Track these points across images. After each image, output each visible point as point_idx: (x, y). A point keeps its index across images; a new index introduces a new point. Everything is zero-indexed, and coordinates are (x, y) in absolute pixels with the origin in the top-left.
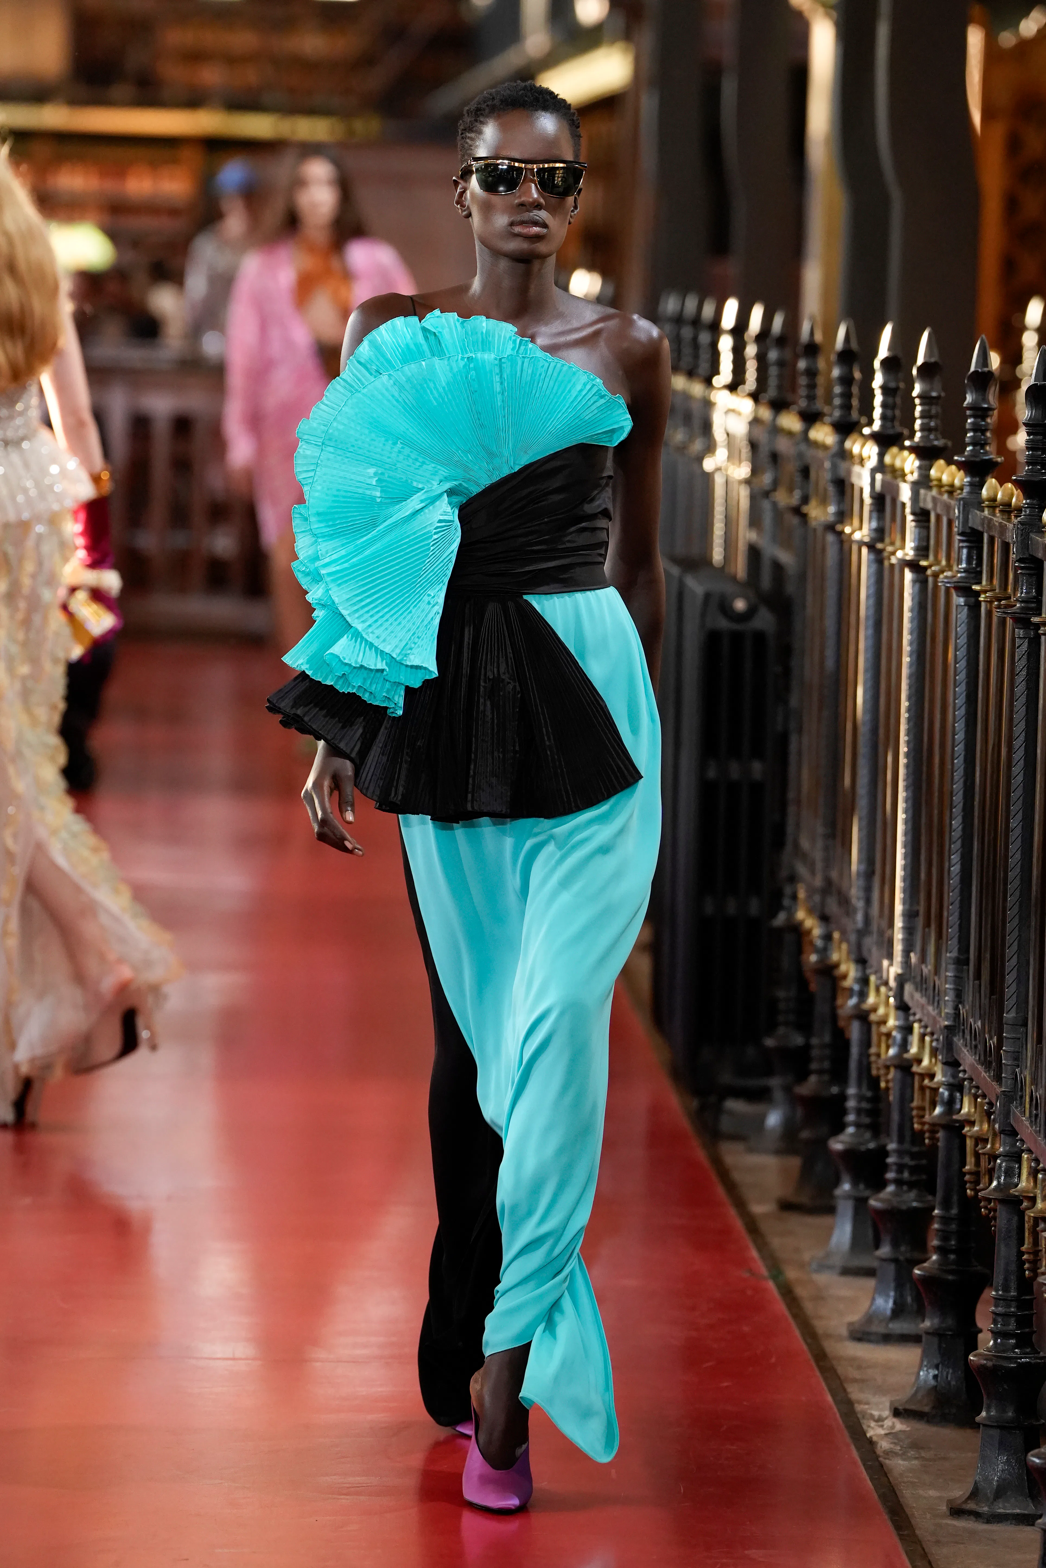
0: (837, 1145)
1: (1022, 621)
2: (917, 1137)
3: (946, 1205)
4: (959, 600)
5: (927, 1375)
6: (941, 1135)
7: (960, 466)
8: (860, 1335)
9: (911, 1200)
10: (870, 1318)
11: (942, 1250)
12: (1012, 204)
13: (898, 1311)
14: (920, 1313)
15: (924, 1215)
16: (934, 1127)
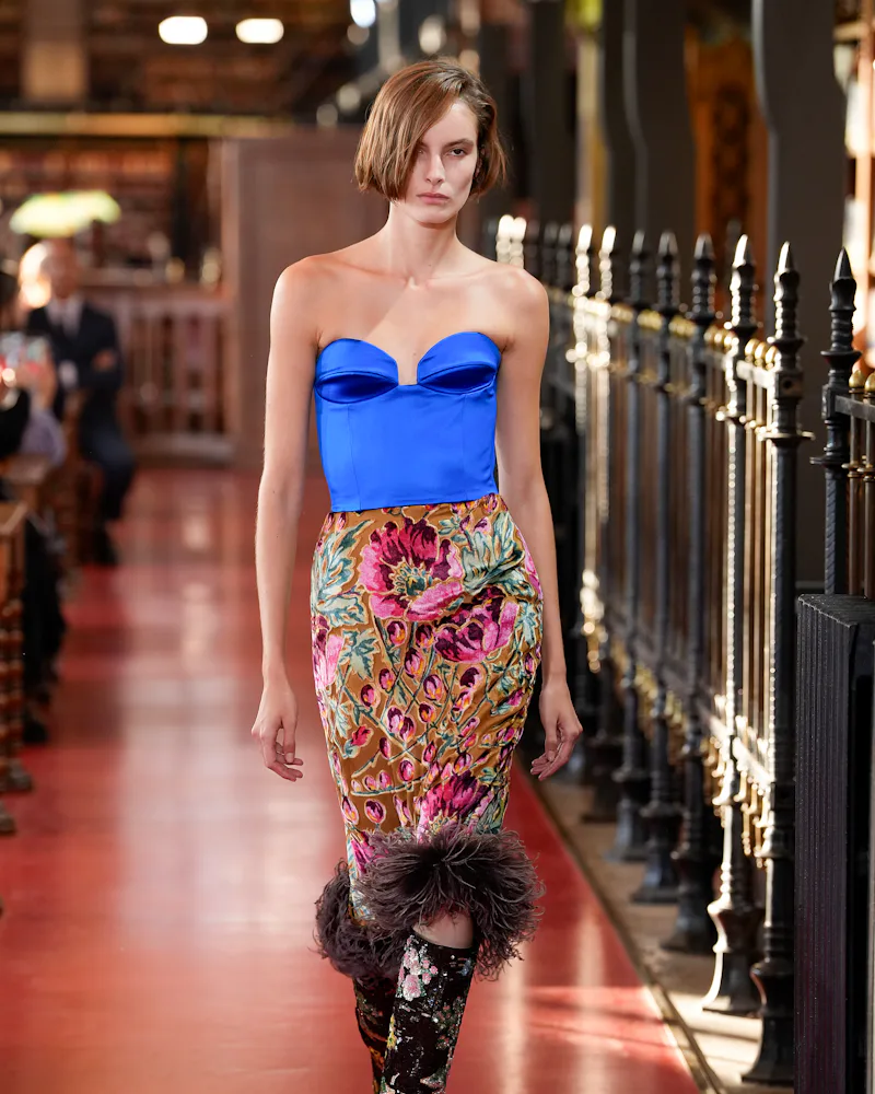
0: (620, 775)
1: (735, 420)
2: (671, 769)
3: (692, 810)
4: (693, 411)
5: (682, 923)
6: (689, 767)
7: (692, 320)
8: (639, 898)
9: (669, 810)
10: (644, 889)
11: (691, 841)
12: (716, 159)
13: (663, 883)
14: (676, 882)
15: (678, 819)
16: (684, 760)
